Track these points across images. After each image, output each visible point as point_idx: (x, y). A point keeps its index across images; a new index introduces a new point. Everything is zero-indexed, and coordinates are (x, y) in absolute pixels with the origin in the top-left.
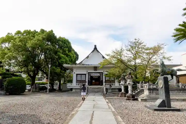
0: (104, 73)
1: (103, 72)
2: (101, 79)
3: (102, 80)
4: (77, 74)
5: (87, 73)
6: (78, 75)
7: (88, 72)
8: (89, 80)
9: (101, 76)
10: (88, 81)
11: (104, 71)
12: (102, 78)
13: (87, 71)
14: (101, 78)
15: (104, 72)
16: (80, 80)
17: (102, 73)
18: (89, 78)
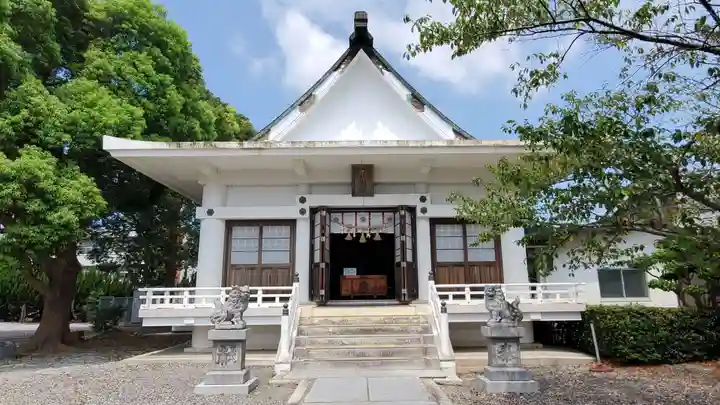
0: (424, 211)
1: (419, 206)
2: (404, 258)
3: (409, 258)
4: (230, 225)
5: (302, 212)
6: (237, 232)
7: (306, 206)
8: (317, 259)
9: (403, 233)
10: (313, 267)
11: (423, 199)
12: (409, 245)
13: (303, 200)
14: (403, 244)
15: (428, 204)
16: (252, 268)
17: (412, 210)
18: (317, 246)
